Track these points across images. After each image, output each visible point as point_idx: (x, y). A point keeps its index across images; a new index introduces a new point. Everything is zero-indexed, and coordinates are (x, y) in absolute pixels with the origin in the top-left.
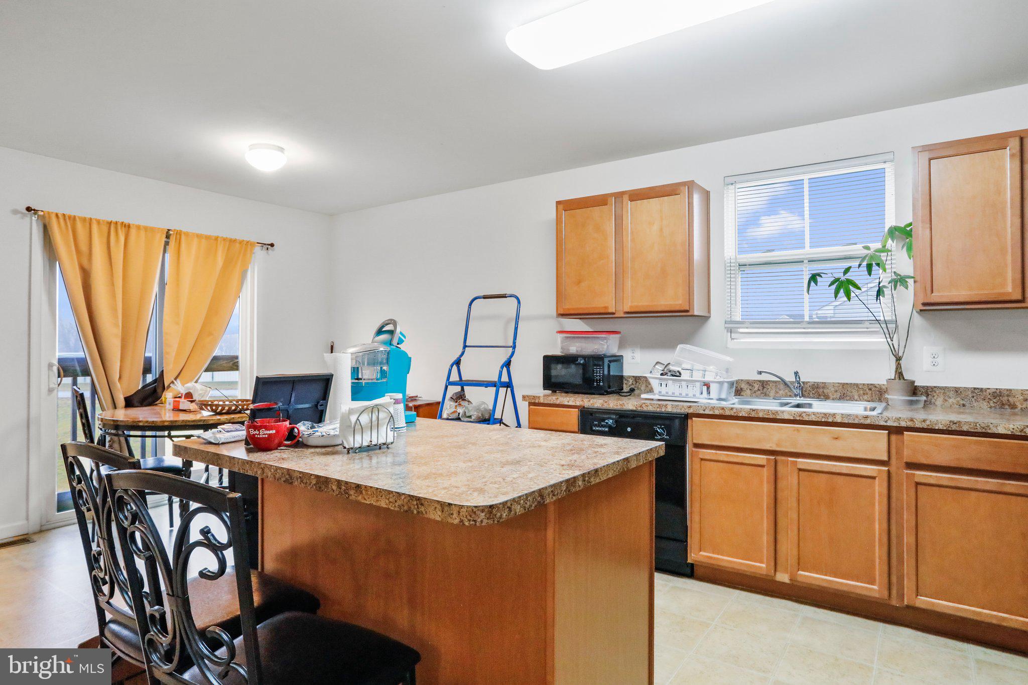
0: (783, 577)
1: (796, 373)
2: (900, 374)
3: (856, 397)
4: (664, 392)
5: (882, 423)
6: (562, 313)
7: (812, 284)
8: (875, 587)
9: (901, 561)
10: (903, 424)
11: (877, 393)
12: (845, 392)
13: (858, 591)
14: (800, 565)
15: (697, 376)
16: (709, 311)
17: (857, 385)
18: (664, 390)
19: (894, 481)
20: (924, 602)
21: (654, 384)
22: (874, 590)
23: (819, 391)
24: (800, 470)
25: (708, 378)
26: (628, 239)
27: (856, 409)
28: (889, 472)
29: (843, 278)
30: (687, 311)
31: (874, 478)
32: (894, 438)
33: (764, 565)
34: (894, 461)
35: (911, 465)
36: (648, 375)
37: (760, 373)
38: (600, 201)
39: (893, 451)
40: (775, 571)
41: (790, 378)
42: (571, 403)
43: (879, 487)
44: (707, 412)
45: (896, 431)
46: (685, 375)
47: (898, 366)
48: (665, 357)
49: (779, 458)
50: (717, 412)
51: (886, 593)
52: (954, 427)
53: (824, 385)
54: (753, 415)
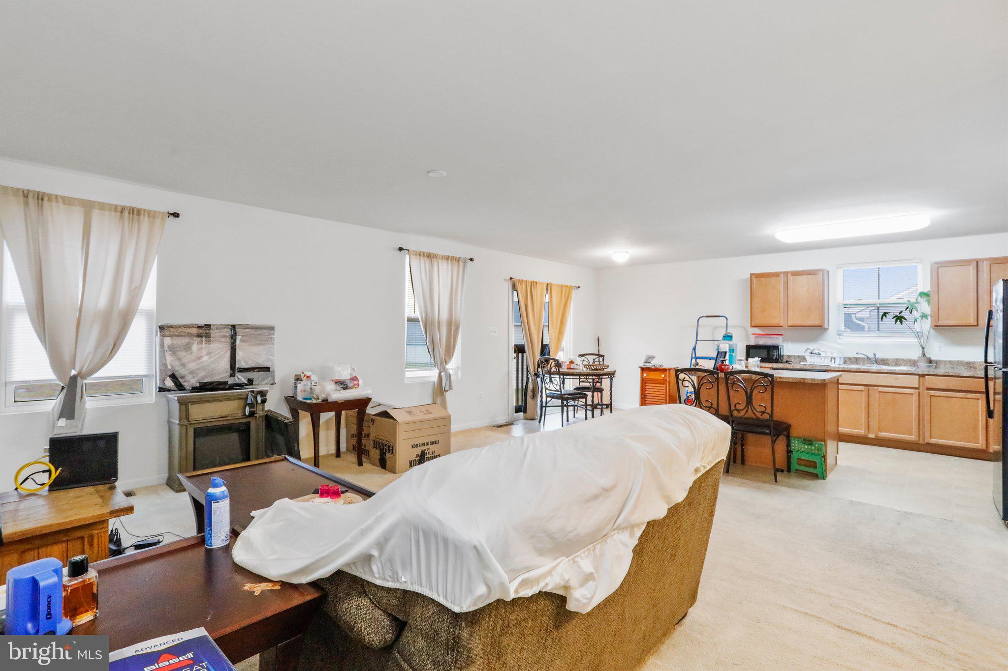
0: (872, 436)
1: (874, 354)
2: (924, 355)
3: (903, 364)
4: (812, 361)
5: (916, 373)
6: (754, 325)
7: (884, 317)
8: (913, 437)
9: (924, 426)
10: (925, 373)
11: (913, 363)
12: (897, 362)
13: (905, 439)
14: (880, 430)
15: (829, 355)
16: (828, 326)
17: (903, 360)
18: (812, 360)
19: (921, 395)
20: (933, 441)
21: (808, 358)
22: (912, 438)
23: (884, 362)
24: (880, 392)
25: (834, 355)
26: (790, 293)
27: (905, 369)
28: (919, 392)
29: (899, 315)
30: (821, 326)
31: (913, 394)
32: (921, 378)
33: (863, 431)
34: (921, 387)
35: (928, 389)
36: (803, 354)
37: (857, 354)
38: (776, 275)
39: (921, 384)
40: (868, 433)
41: (871, 356)
42: (766, 366)
43: (915, 398)
44: (836, 369)
45: (922, 376)
46: (823, 354)
47: (923, 351)
48: (812, 346)
49: (870, 387)
50: (841, 369)
51: (918, 439)
52: (946, 374)
53: (887, 360)
54: (858, 370)
